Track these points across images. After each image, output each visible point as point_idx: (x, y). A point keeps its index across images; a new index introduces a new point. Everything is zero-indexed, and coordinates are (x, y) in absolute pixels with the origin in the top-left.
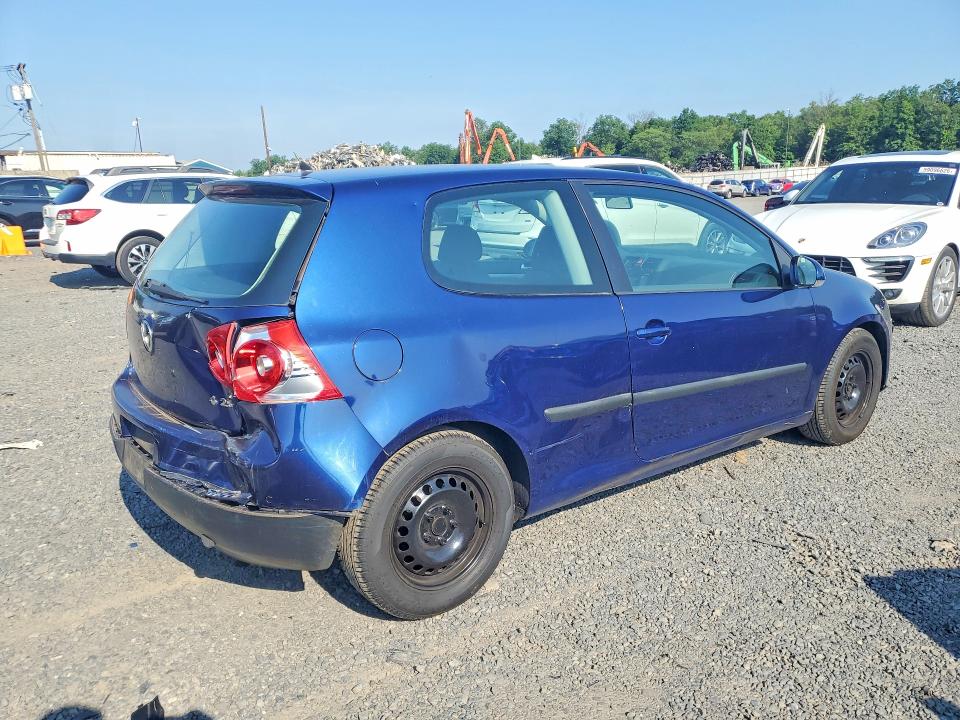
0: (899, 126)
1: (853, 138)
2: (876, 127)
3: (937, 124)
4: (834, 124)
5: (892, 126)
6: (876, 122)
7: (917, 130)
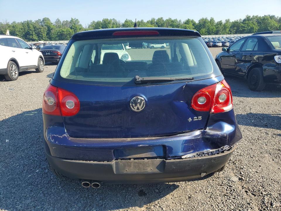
0: (30, 32)
1: (18, 35)
2: (24, 32)
3: (41, 31)
4: (10, 30)
5: (28, 31)
6: (23, 30)
7: (36, 33)
